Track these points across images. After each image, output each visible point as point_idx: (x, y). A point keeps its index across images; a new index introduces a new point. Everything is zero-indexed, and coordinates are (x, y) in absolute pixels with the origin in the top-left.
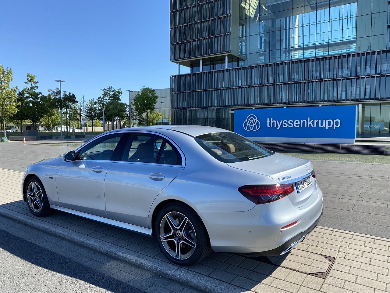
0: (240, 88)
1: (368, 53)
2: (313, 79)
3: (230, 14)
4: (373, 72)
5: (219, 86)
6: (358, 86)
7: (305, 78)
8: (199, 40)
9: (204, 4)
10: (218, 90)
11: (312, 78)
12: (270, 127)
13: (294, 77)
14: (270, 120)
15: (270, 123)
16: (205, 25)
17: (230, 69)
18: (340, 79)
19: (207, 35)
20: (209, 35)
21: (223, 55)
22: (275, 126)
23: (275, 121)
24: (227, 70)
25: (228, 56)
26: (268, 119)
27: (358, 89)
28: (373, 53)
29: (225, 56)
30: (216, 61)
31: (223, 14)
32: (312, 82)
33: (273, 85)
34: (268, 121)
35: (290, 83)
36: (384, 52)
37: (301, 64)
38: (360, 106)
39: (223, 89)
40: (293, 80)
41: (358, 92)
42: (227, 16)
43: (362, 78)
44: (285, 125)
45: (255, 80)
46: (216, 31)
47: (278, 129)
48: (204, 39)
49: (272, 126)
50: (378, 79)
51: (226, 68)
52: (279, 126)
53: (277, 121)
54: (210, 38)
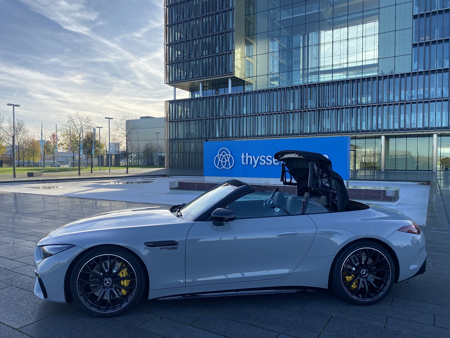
0: (245, 116)
1: (391, 76)
2: (330, 106)
3: (234, 29)
4: (397, 99)
5: (221, 115)
6: (380, 115)
7: (319, 105)
8: (197, 59)
9: (204, 17)
10: (220, 118)
11: (327, 105)
12: (245, 164)
13: (307, 104)
14: (245, 155)
15: (245, 158)
16: (204, 41)
17: (234, 94)
18: (359, 106)
19: (207, 54)
20: (208, 54)
21: (225, 77)
22: (251, 163)
23: (251, 157)
24: (231, 95)
25: (231, 78)
26: (243, 154)
27: (380, 118)
28: (397, 76)
29: (228, 78)
30: (219, 84)
31: (226, 29)
32: (327, 109)
33: (282, 113)
34: (243, 157)
35: (303, 111)
36: (408, 74)
37: (315, 88)
38: (383, 138)
39: (226, 118)
40: (306, 107)
41: (380, 122)
42: (230, 31)
43: (384, 105)
44: (263, 162)
45: (263, 108)
46: (217, 49)
47: (254, 166)
48: (204, 58)
49: (247, 163)
50: (403, 107)
51: (230, 92)
52: (256, 162)
53: (254, 157)
54: (210, 57)
